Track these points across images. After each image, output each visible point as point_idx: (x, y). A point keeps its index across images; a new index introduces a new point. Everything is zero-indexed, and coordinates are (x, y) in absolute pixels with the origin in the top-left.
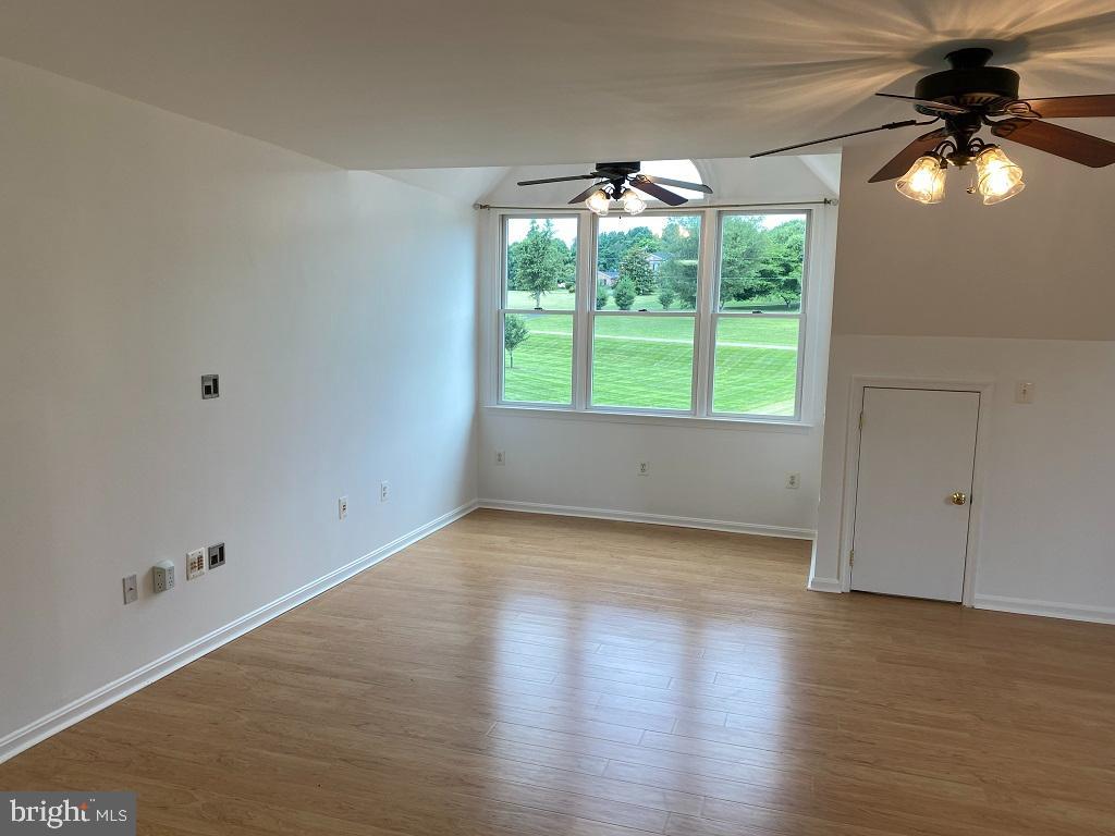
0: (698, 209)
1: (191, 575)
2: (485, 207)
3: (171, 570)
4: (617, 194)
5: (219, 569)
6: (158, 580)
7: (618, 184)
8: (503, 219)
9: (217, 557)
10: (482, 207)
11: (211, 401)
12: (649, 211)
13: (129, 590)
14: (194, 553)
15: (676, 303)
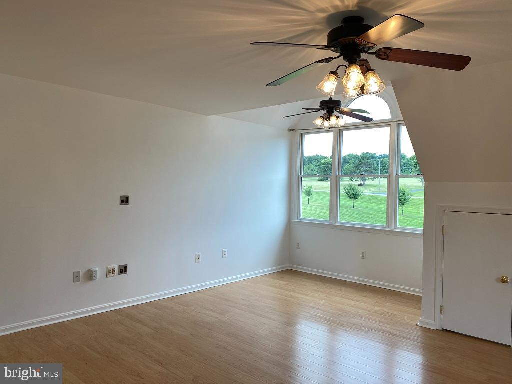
1: (109, 276)
2: (293, 130)
3: (97, 271)
4: (329, 118)
5: (124, 275)
6: (90, 276)
7: (330, 113)
8: (302, 135)
9: (124, 270)
10: (291, 130)
11: (125, 207)
13: (76, 277)
14: (111, 267)
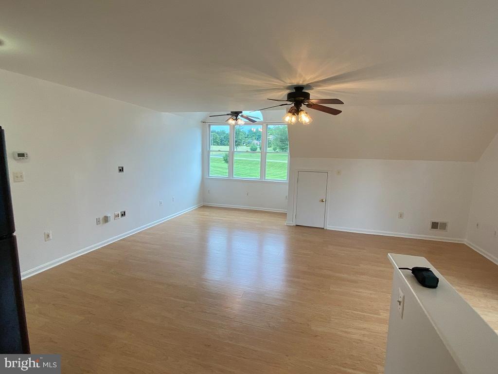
0: (260, 123)
1: (115, 219)
3: (110, 217)
4: (236, 119)
5: (124, 218)
6: (106, 219)
7: (237, 116)
8: (209, 125)
9: (123, 214)
10: (203, 122)
11: (121, 173)
12: (246, 124)
13: (98, 222)
14: (116, 213)
15: (278, 150)
